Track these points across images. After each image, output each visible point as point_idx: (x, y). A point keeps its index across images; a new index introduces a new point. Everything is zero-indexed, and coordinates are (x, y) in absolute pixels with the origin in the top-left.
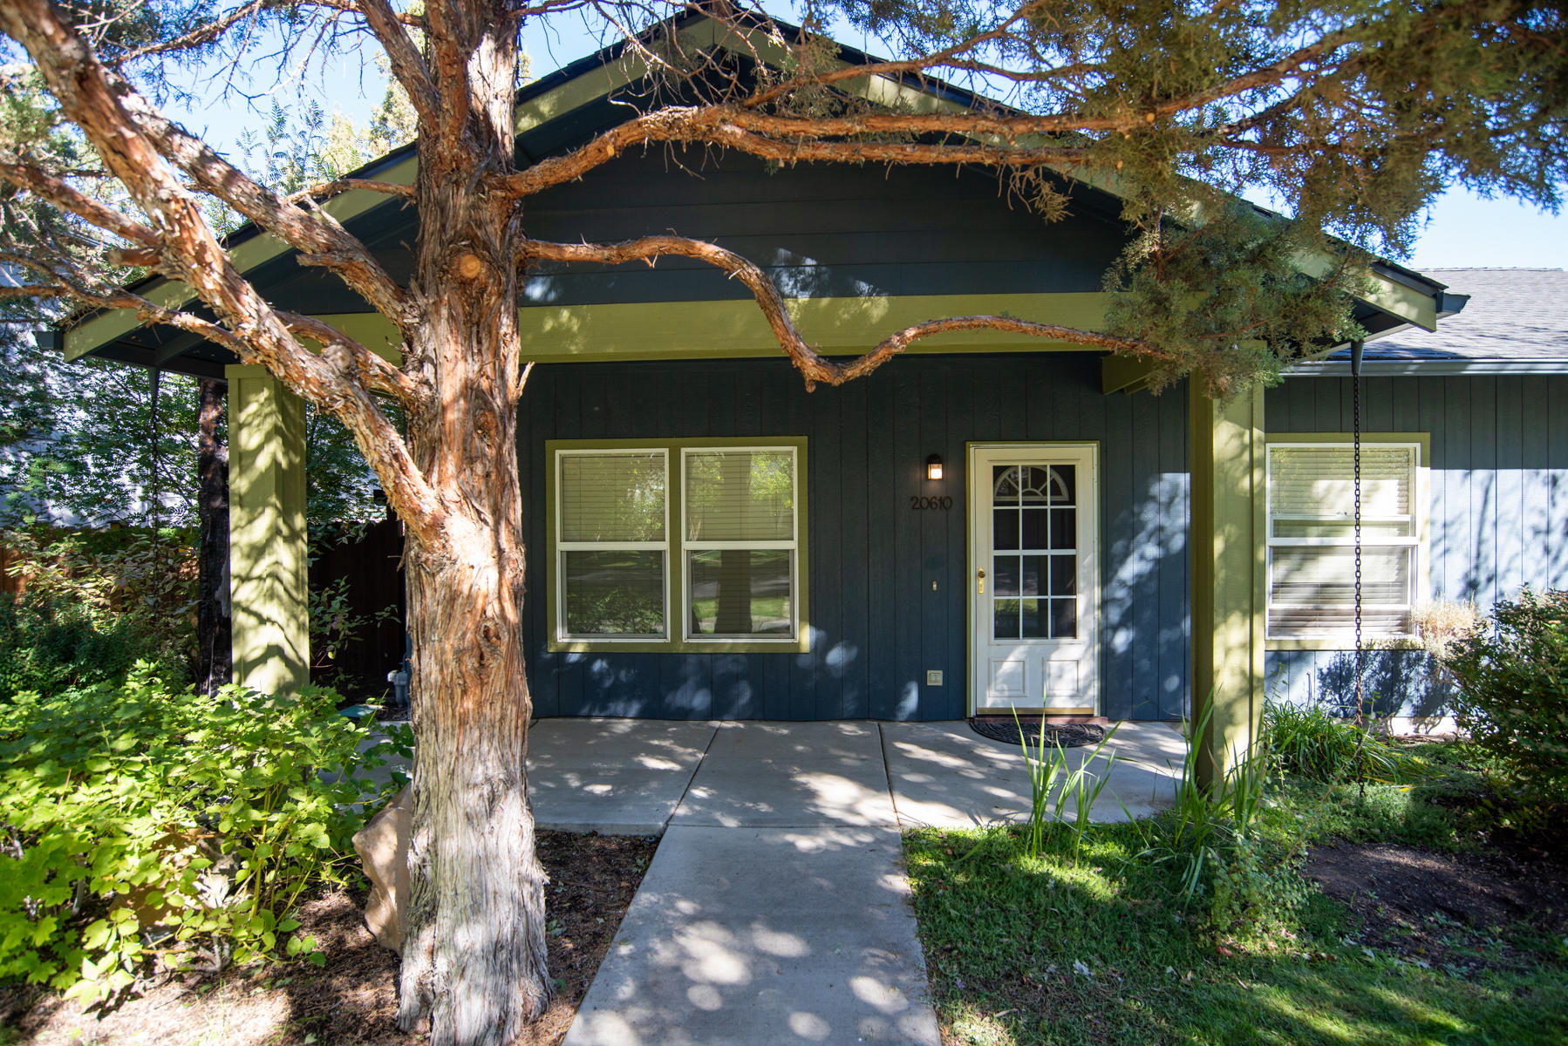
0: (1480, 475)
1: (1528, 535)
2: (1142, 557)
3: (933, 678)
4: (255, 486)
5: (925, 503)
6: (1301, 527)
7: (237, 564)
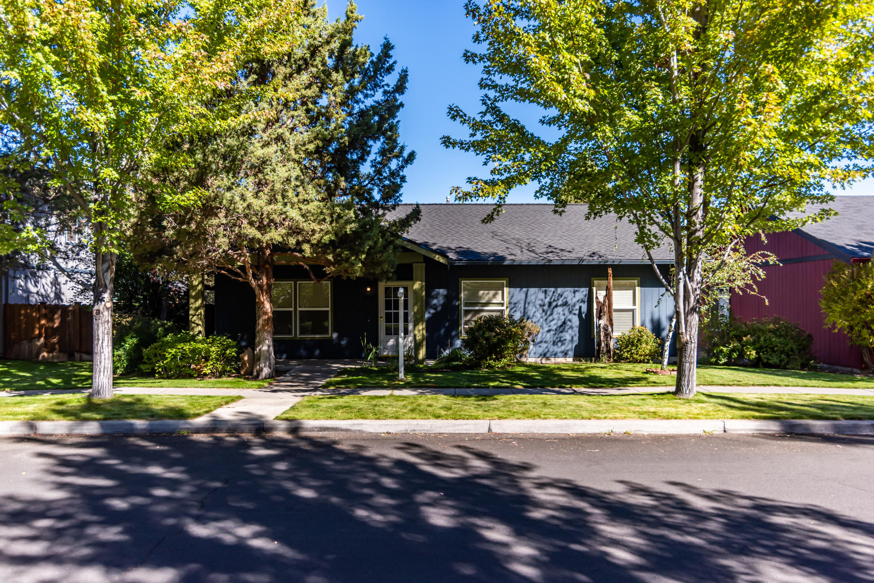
0: (525, 289)
1: (538, 307)
2: (429, 313)
4: (197, 294)
5: (366, 297)
6: (476, 304)
7: (191, 312)
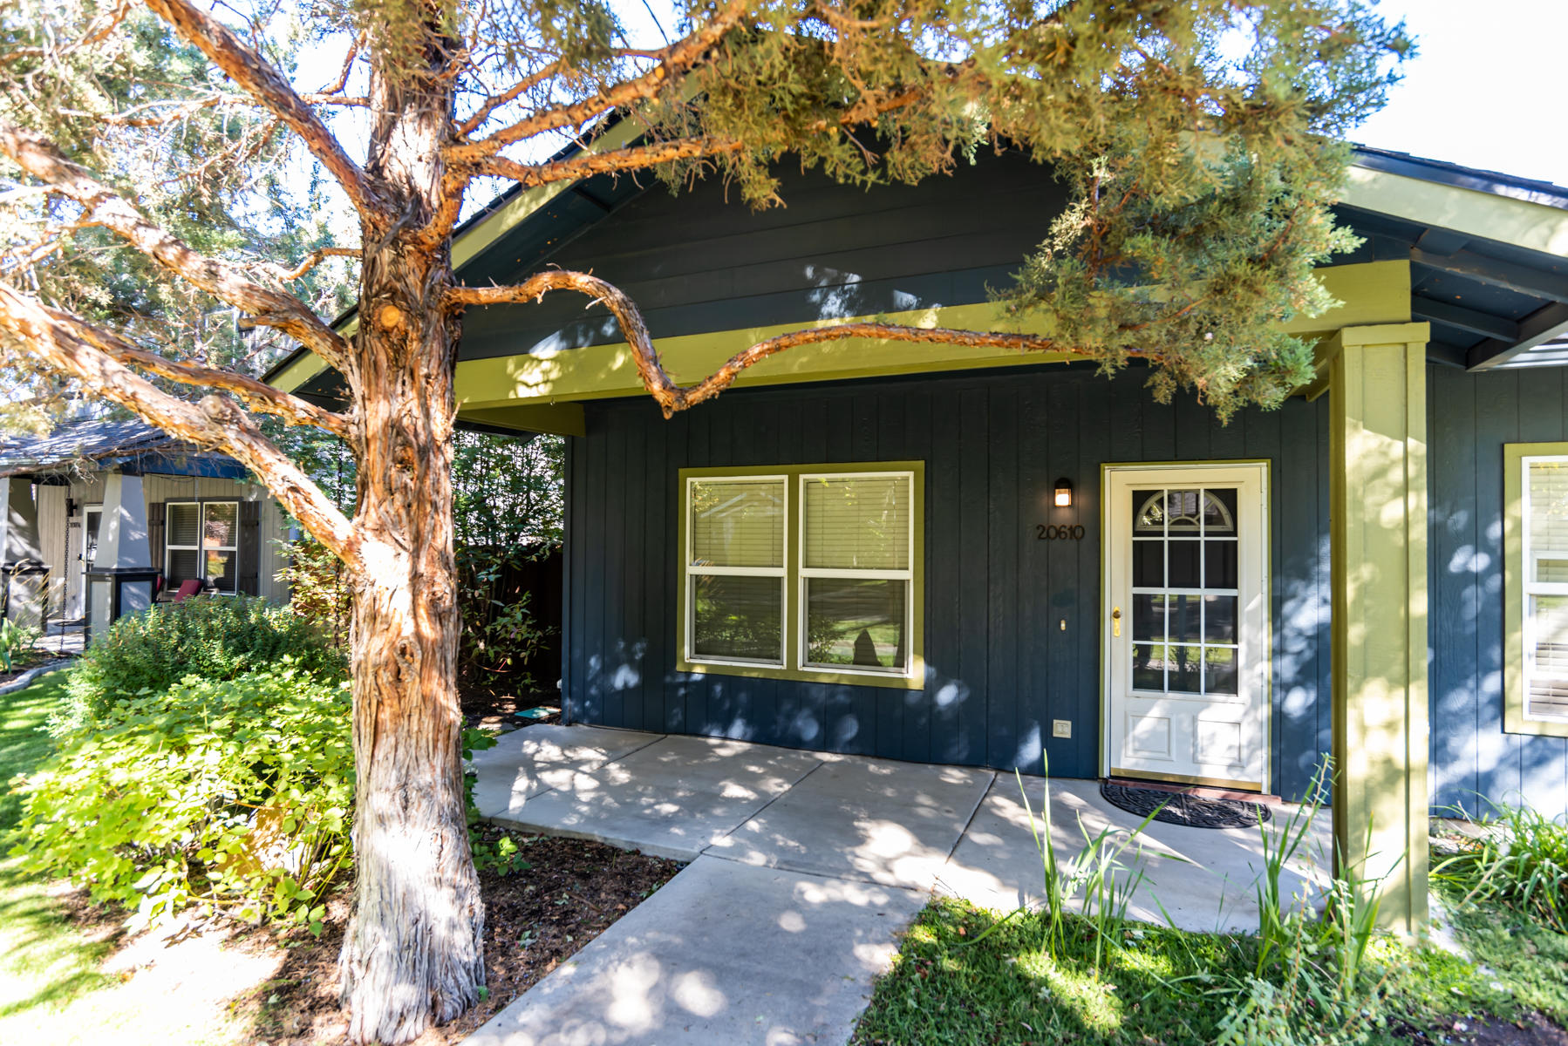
3: (1060, 729)
5: (1052, 532)
